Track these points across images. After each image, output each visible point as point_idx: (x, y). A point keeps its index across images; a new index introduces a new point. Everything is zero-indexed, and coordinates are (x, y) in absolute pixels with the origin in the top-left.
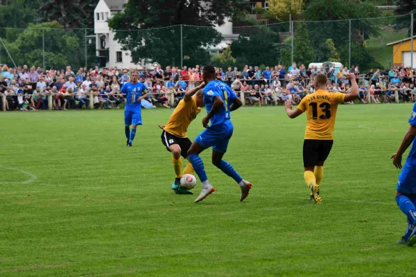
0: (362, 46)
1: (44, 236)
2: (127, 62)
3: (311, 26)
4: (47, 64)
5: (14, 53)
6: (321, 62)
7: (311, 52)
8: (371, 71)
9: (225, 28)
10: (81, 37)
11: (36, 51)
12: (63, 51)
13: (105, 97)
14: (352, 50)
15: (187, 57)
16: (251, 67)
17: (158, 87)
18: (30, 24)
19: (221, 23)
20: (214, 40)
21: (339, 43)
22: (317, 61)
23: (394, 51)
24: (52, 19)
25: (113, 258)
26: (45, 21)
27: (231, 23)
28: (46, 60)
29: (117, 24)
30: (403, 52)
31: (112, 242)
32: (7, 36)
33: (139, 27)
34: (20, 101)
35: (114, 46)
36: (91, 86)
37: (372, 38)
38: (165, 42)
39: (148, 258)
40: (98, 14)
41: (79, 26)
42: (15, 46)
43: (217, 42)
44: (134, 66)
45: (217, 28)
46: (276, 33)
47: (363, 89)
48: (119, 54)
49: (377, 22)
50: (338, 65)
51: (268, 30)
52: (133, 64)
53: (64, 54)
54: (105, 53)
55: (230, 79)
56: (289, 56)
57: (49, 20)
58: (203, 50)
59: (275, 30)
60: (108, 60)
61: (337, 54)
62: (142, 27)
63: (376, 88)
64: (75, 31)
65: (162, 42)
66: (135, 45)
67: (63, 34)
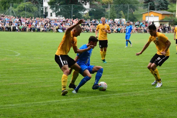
0: (132, 14)
1: (20, 74)
2: (54, 17)
3: (116, 7)
4: (27, 16)
5: (16, 12)
6: (119, 18)
7: (116, 15)
8: (135, 22)
9: (87, 6)
10: (38, 8)
11: (23, 12)
12: (32, 12)
13: (45, 28)
14: (129, 15)
15: (74, 16)
16: (95, 20)
17: (64, 25)
18: (22, 2)
19: (86, 4)
20: (83, 10)
21: (125, 12)
22: (117, 18)
23: (143, 16)
24: (29, 1)
25: (42, 82)
26: (27, 2)
27: (89, 5)
28: (27, 15)
29: (51, 4)
30: (146, 16)
31: (42, 76)
32: (14, 7)
33: (58, 5)
34: (17, 28)
35: (50, 11)
36: (41, 24)
37: (136, 11)
38: (67, 10)
39: (54, 82)
42: (16, 10)
43: (84, 11)
44: (56, 18)
45: (84, 6)
46: (104, 9)
48: (51, 14)
49: (138, 6)
50: (124, 20)
51: (102, 7)
52: (56, 17)
53: (33, 13)
54: (47, 13)
55: (88, 23)
56: (108, 16)
58: (79, 13)
59: (104, 7)
60: (47, 15)
61: (124, 16)
62: (59, 5)
63: (136, 28)
64: (37, 5)
65: (66, 10)
66: (57, 11)
67: (33, 6)
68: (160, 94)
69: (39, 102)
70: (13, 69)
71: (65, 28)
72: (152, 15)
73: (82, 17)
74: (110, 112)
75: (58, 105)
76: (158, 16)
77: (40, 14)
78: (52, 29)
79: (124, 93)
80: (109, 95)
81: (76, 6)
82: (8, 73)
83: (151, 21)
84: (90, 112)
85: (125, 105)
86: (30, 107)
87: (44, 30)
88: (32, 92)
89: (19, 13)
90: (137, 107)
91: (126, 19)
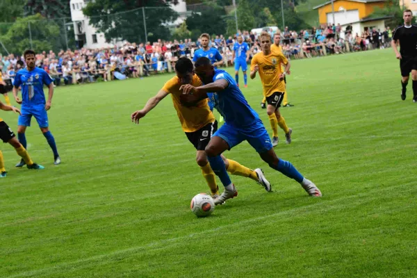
0: (293, 11)
1: (38, 193)
2: (102, 43)
5: (7, 43)
6: (261, 27)
7: (253, 20)
8: (301, 31)
9: (180, 7)
10: (61, 25)
11: (25, 40)
12: (47, 38)
13: (85, 73)
14: (285, 15)
15: (151, 34)
17: (129, 61)
18: (18, 18)
19: (176, 3)
20: (172, 18)
21: (275, 10)
22: (257, 27)
23: (319, 13)
24: (36, 12)
25: (95, 206)
26: (30, 14)
27: (184, 3)
29: (91, 12)
30: (327, 14)
31: (93, 193)
33: (109, 12)
35: (89, 30)
36: (73, 65)
37: (300, 4)
38: (131, 23)
39: (123, 203)
40: (73, 5)
41: (59, 16)
42: (8, 37)
43: (174, 19)
44: (107, 46)
45: (173, 7)
46: (222, 7)
47: (297, 47)
48: (94, 37)
50: (275, 29)
51: (216, 6)
52: (107, 44)
53: (48, 40)
54: (83, 37)
55: (187, 49)
56: (235, 25)
57: (33, 13)
58: (163, 26)
59: (221, 5)
60: (86, 42)
61: (273, 20)
62: (112, 12)
63: (307, 45)
64: (56, 21)
65: (129, 23)
66: (107, 28)
67: (46, 24)
68: (384, 200)
69: (94, 258)
70: (19, 185)
71: (133, 67)
72: (341, 9)
73: (172, 34)
74: (270, 260)
75: (142, 259)
76: (357, 9)
77: (67, 41)
78: (102, 75)
79: (298, 209)
80: (263, 218)
81: (153, 11)
82: (7, 197)
83: (341, 24)
84: (222, 264)
85: (305, 238)
86: (74, 273)
87: (81, 78)
88: (72, 235)
89: (15, 46)
90: (334, 238)
91: (279, 27)
